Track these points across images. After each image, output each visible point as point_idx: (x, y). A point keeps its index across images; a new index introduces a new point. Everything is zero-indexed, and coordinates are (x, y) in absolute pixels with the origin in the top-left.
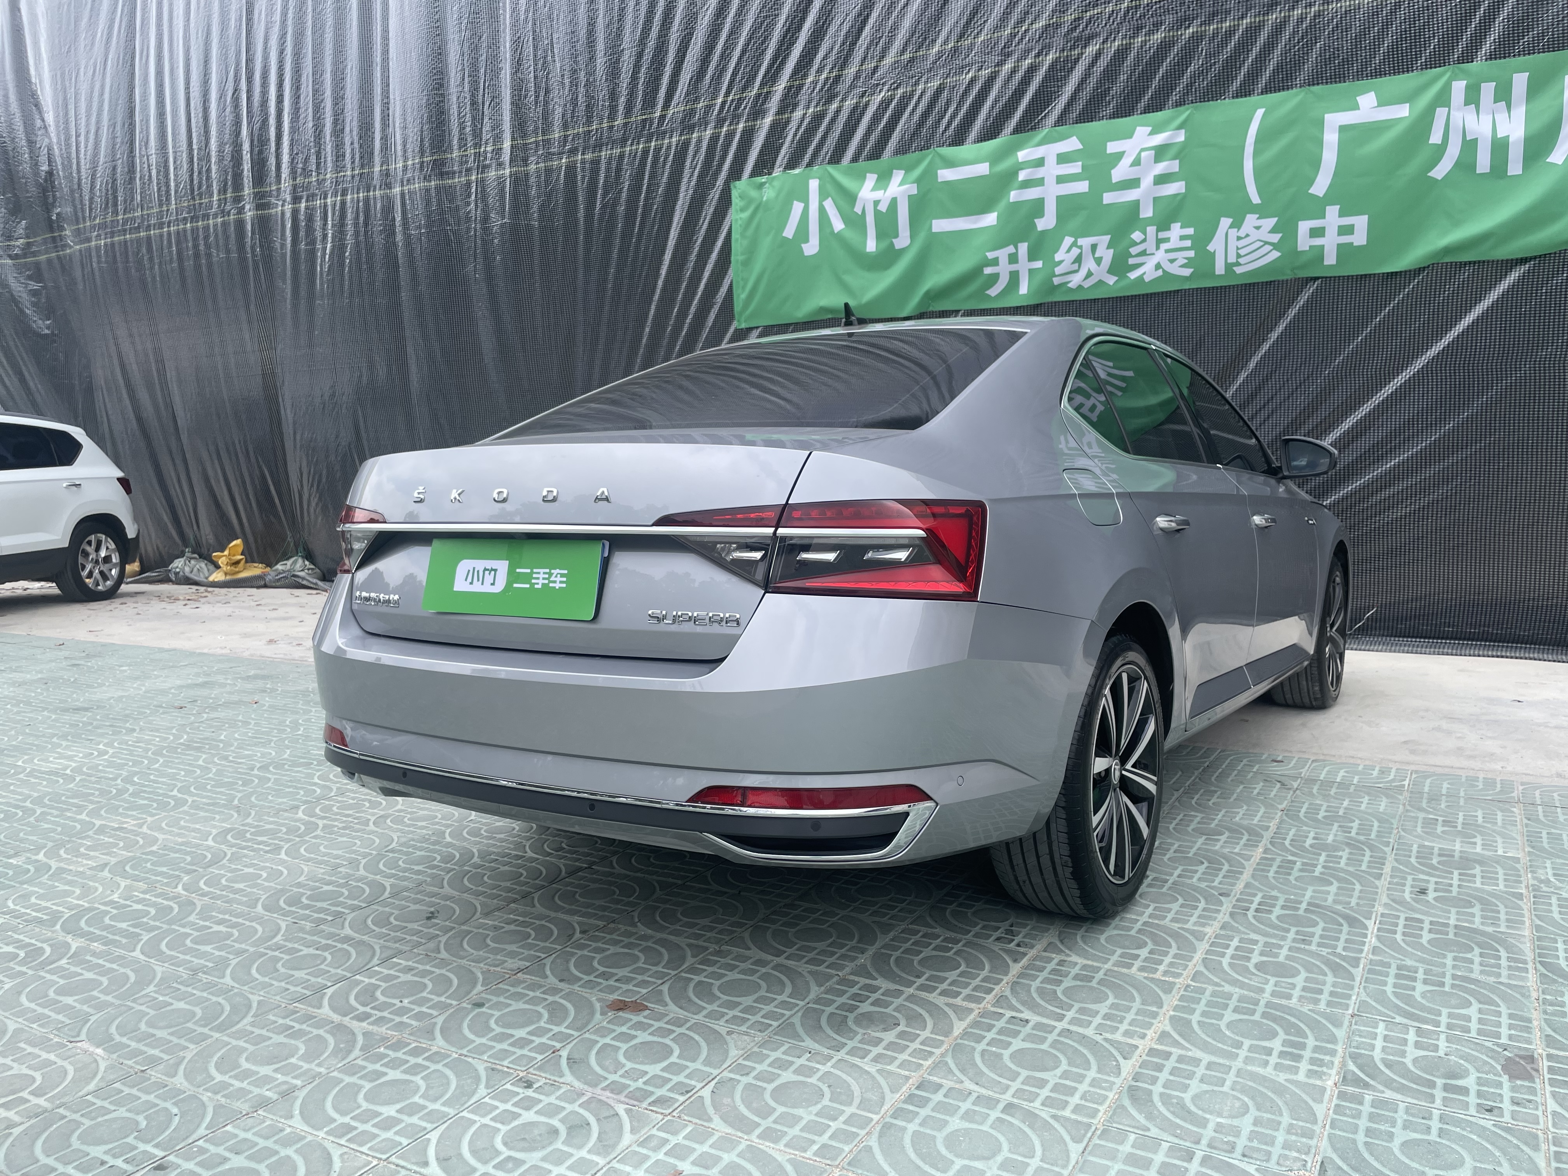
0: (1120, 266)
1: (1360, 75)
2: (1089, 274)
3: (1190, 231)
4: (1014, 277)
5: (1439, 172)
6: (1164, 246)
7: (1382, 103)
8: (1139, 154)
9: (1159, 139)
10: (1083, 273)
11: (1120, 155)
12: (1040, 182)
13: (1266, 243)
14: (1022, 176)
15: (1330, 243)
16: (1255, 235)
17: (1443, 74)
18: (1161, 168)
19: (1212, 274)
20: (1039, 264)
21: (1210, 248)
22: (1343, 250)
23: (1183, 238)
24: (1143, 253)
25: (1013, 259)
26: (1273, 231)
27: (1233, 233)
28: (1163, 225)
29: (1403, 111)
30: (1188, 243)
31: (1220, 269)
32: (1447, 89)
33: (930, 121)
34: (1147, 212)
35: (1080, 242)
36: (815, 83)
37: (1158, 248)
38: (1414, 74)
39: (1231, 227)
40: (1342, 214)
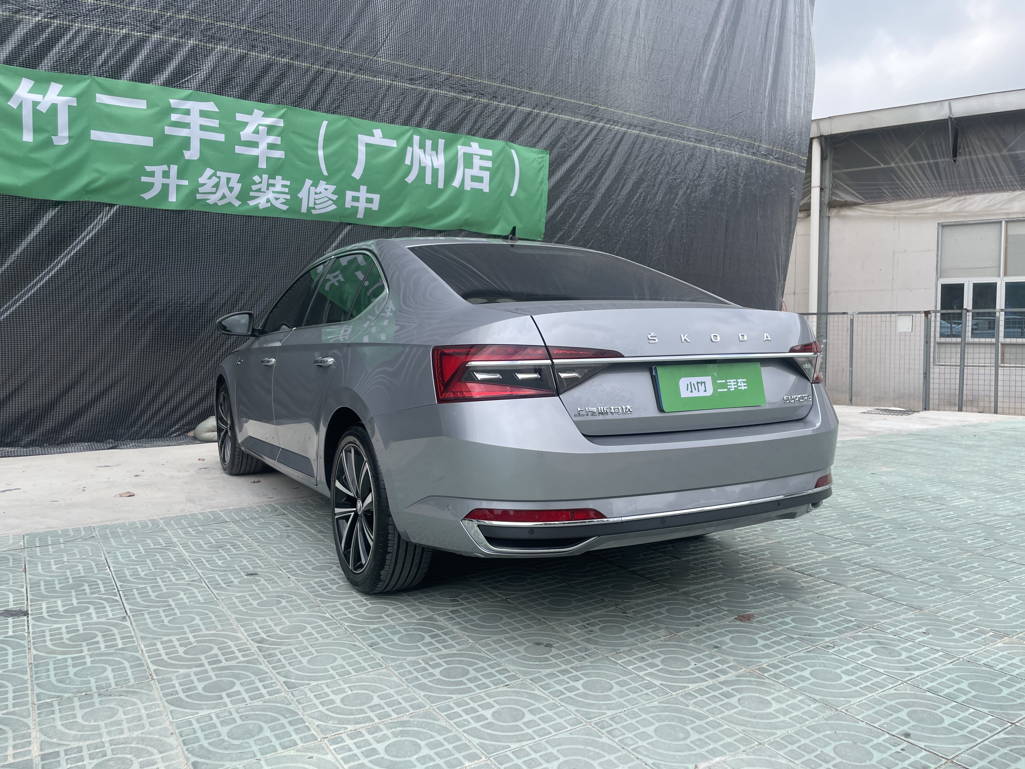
0: (244, 196)
1: (373, 118)
2: (224, 197)
4: (165, 188)
5: (410, 179)
6: (272, 189)
7: (385, 136)
8: (258, 127)
9: (269, 121)
10: (219, 195)
11: (245, 124)
12: (187, 125)
13: (330, 199)
14: (174, 117)
15: (362, 205)
16: (325, 193)
17: (409, 131)
18: (271, 139)
19: (299, 212)
20: (186, 183)
21: (300, 195)
22: (368, 211)
23: (283, 186)
24: (259, 190)
25: (166, 175)
26: (333, 193)
27: (313, 189)
28: (272, 176)
29: (393, 144)
30: (286, 190)
31: (304, 209)
32: (411, 139)
33: (87, 54)
34: (262, 165)
35: (219, 174)
37: (268, 189)
38: (397, 126)
39: (312, 185)
40: (368, 192)
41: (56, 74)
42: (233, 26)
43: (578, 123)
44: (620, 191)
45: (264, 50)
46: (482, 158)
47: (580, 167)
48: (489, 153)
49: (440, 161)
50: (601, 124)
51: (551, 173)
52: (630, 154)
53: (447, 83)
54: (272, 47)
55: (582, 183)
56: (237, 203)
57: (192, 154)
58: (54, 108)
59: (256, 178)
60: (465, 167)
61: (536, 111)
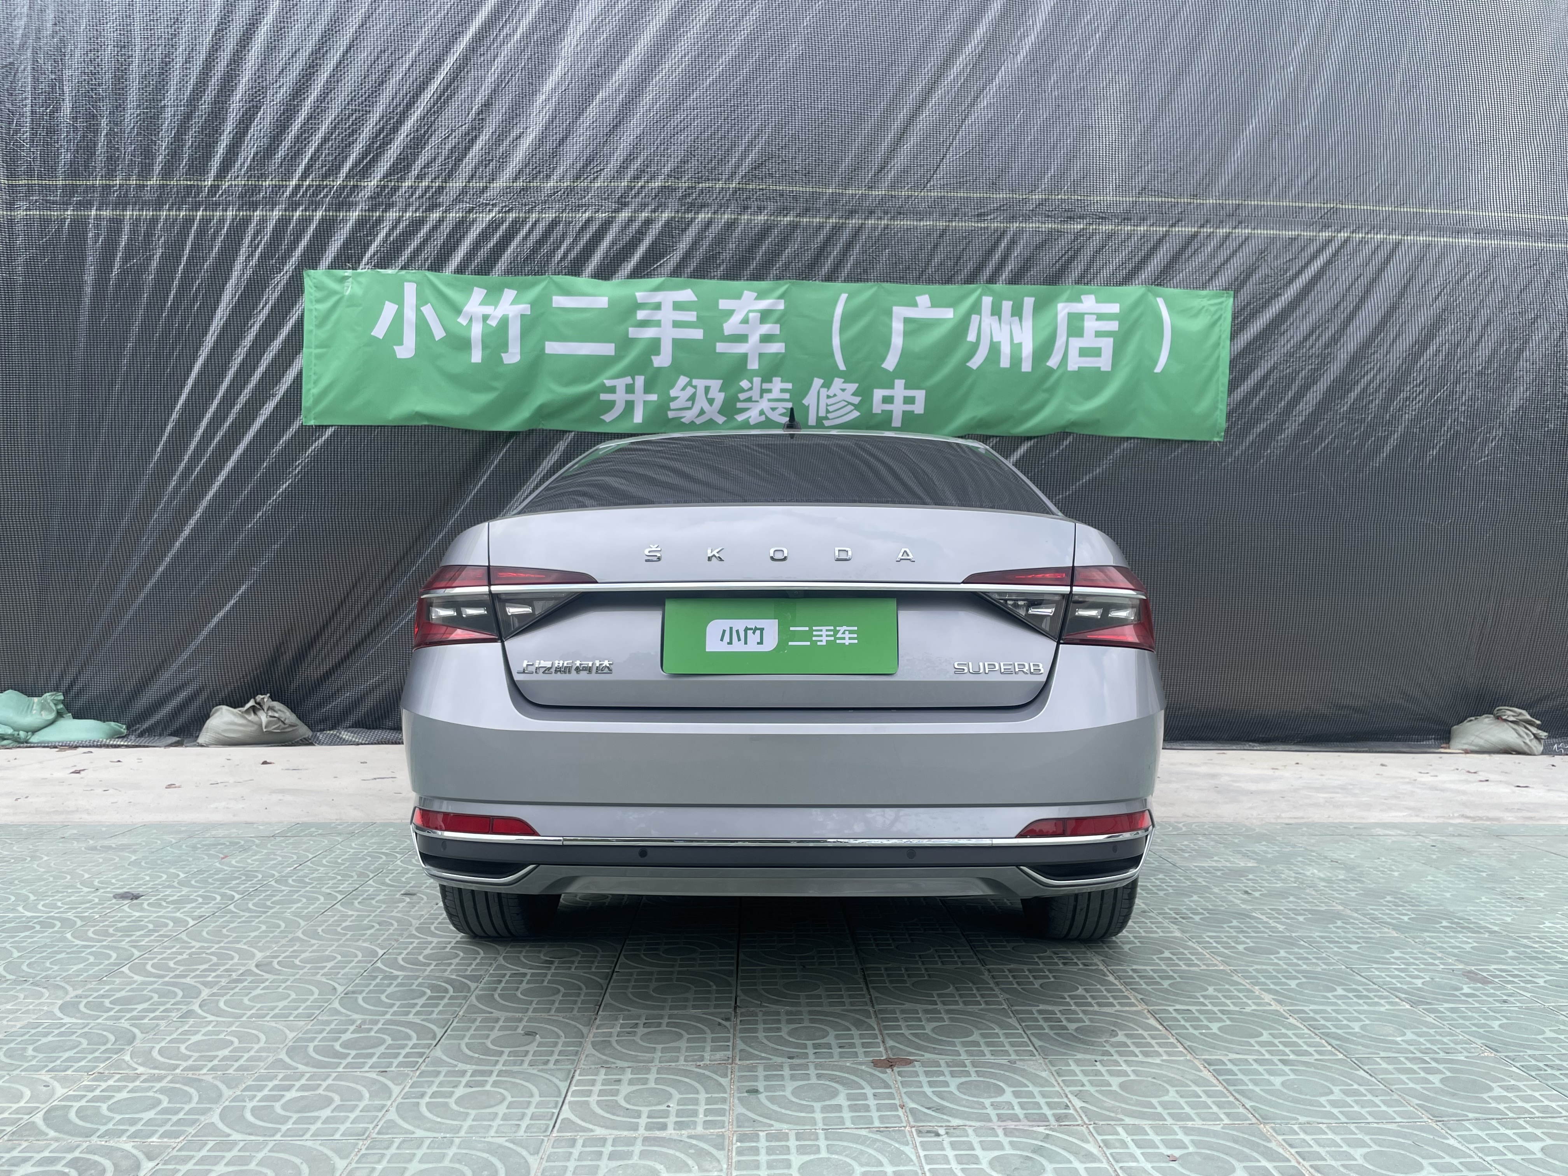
0: (729, 409)
1: (918, 280)
2: (702, 412)
3: (789, 386)
4: (630, 406)
5: (975, 363)
6: (767, 396)
7: (934, 305)
8: (747, 314)
9: (764, 304)
10: (696, 410)
11: (730, 313)
12: (656, 324)
13: (849, 403)
14: (641, 315)
15: (898, 409)
16: (841, 396)
17: (975, 291)
18: (766, 329)
19: (805, 424)
20: (653, 397)
21: (805, 402)
22: (908, 417)
23: (783, 391)
24: (749, 400)
25: (630, 389)
26: (854, 394)
27: (824, 391)
28: (767, 378)
29: (948, 314)
30: (787, 396)
31: (812, 421)
32: (979, 301)
33: (545, 249)
34: (753, 365)
35: (695, 382)
36: (414, 189)
37: (761, 397)
38: (956, 286)
39: (823, 386)
40: (907, 387)
41: (510, 278)
42: (719, 185)
43: (1293, 240)
44: (1392, 345)
45: (760, 209)
46: (1100, 317)
47: (1299, 312)
48: (1115, 308)
49: (1025, 332)
50: (1344, 235)
51: (1237, 328)
52: (1412, 277)
53: (1041, 210)
54: (771, 206)
55: (1306, 339)
57: (662, 360)
58: (504, 322)
59: (745, 384)
60: (1070, 335)
61: (1207, 230)
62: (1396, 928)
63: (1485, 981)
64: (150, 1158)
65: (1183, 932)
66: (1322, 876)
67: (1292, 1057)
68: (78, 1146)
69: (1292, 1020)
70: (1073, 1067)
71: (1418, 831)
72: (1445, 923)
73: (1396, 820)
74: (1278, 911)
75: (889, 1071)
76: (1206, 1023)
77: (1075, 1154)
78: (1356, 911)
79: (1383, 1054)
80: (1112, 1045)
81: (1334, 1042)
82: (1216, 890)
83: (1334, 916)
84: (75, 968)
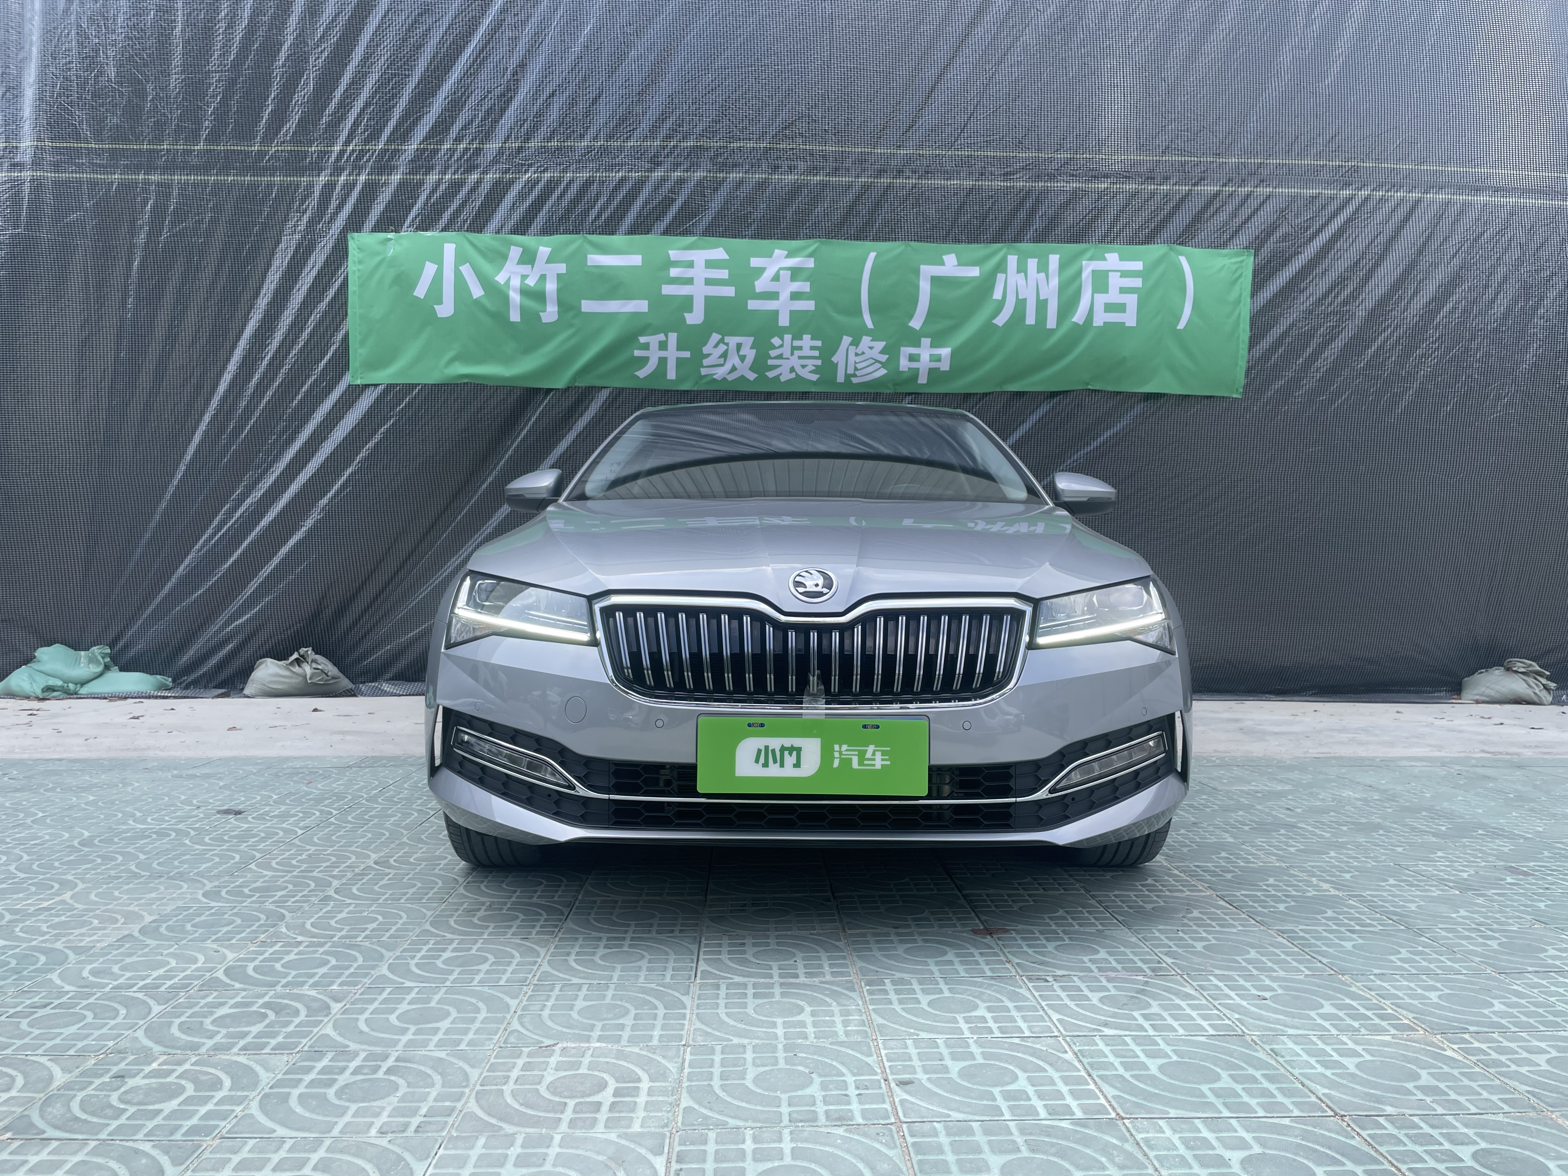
0: (760, 365)
1: (945, 239)
2: (734, 369)
3: (819, 343)
4: (663, 363)
5: (1000, 320)
6: (797, 353)
7: (961, 263)
8: (778, 272)
9: (794, 262)
10: (728, 367)
11: (761, 271)
12: (689, 281)
13: (877, 361)
14: (674, 272)
15: (923, 367)
16: (869, 353)
17: (999, 250)
18: (796, 286)
19: (834, 382)
20: (686, 354)
21: (834, 359)
22: (934, 373)
23: (812, 348)
24: (780, 357)
26: (882, 352)
27: (852, 349)
28: (797, 336)
29: (974, 272)
30: (816, 353)
31: (841, 378)
32: (1003, 261)
33: (580, 209)
34: (784, 322)
35: (727, 339)
36: (451, 150)
37: (792, 354)
38: (983, 245)
39: (851, 344)
40: (933, 346)
41: (546, 237)
42: (750, 145)
43: (1314, 198)
44: (1409, 302)
46: (1125, 274)
47: (1319, 270)
48: (1138, 266)
49: (1051, 289)
50: (1364, 193)
51: (1257, 286)
52: (1429, 238)
53: (1065, 170)
55: (1325, 296)
56: (752, 376)
57: (695, 317)
58: (541, 282)
59: (776, 341)
60: (1094, 291)
61: (1229, 189)
62: (1434, 835)
63: (1526, 874)
64: (337, 1001)
65: (1235, 838)
66: (1357, 796)
67: (1357, 928)
68: (266, 994)
69: (1351, 902)
70: (1157, 934)
71: (1444, 763)
72: (1480, 832)
73: (1421, 755)
74: (1322, 823)
75: (989, 937)
76: (1272, 904)
77: (1176, 994)
78: (1396, 823)
79: (1440, 926)
80: (1189, 919)
81: (1395, 918)
82: (1259, 807)
83: (1376, 827)
84: (204, 866)
